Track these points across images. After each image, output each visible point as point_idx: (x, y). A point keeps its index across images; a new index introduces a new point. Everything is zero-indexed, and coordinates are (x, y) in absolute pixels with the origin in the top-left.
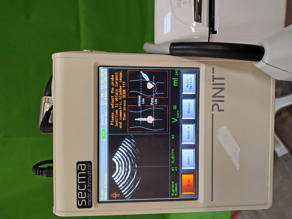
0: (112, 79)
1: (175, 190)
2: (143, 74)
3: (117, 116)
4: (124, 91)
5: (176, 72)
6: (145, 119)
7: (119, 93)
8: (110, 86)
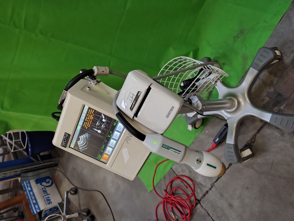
0: (89, 111)
1: (99, 157)
2: (102, 115)
3: (86, 124)
5: (116, 122)
6: (97, 130)
8: (87, 113)
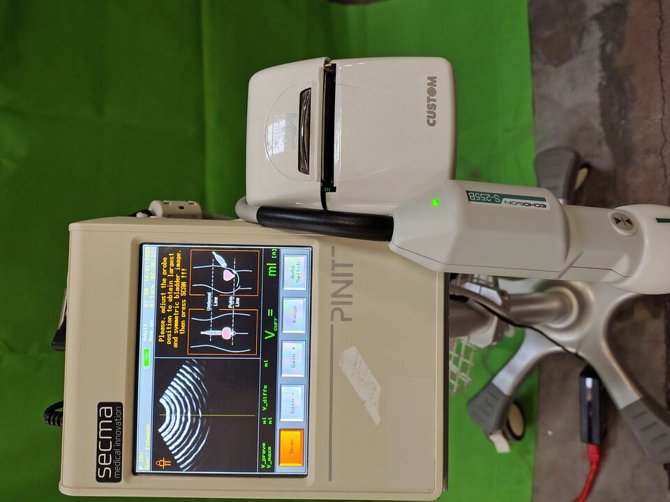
0: (165, 264)
1: (267, 458)
2: (216, 256)
3: (170, 326)
4: (184, 284)
5: (274, 253)
6: (217, 333)
7: (174, 288)
8: (160, 276)
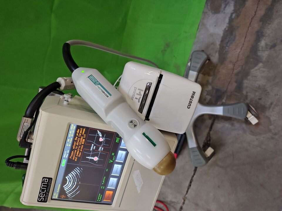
0: (78, 132)
1: (100, 198)
2: (98, 132)
3: (75, 154)
4: (84, 140)
7: (80, 141)
8: (75, 135)
